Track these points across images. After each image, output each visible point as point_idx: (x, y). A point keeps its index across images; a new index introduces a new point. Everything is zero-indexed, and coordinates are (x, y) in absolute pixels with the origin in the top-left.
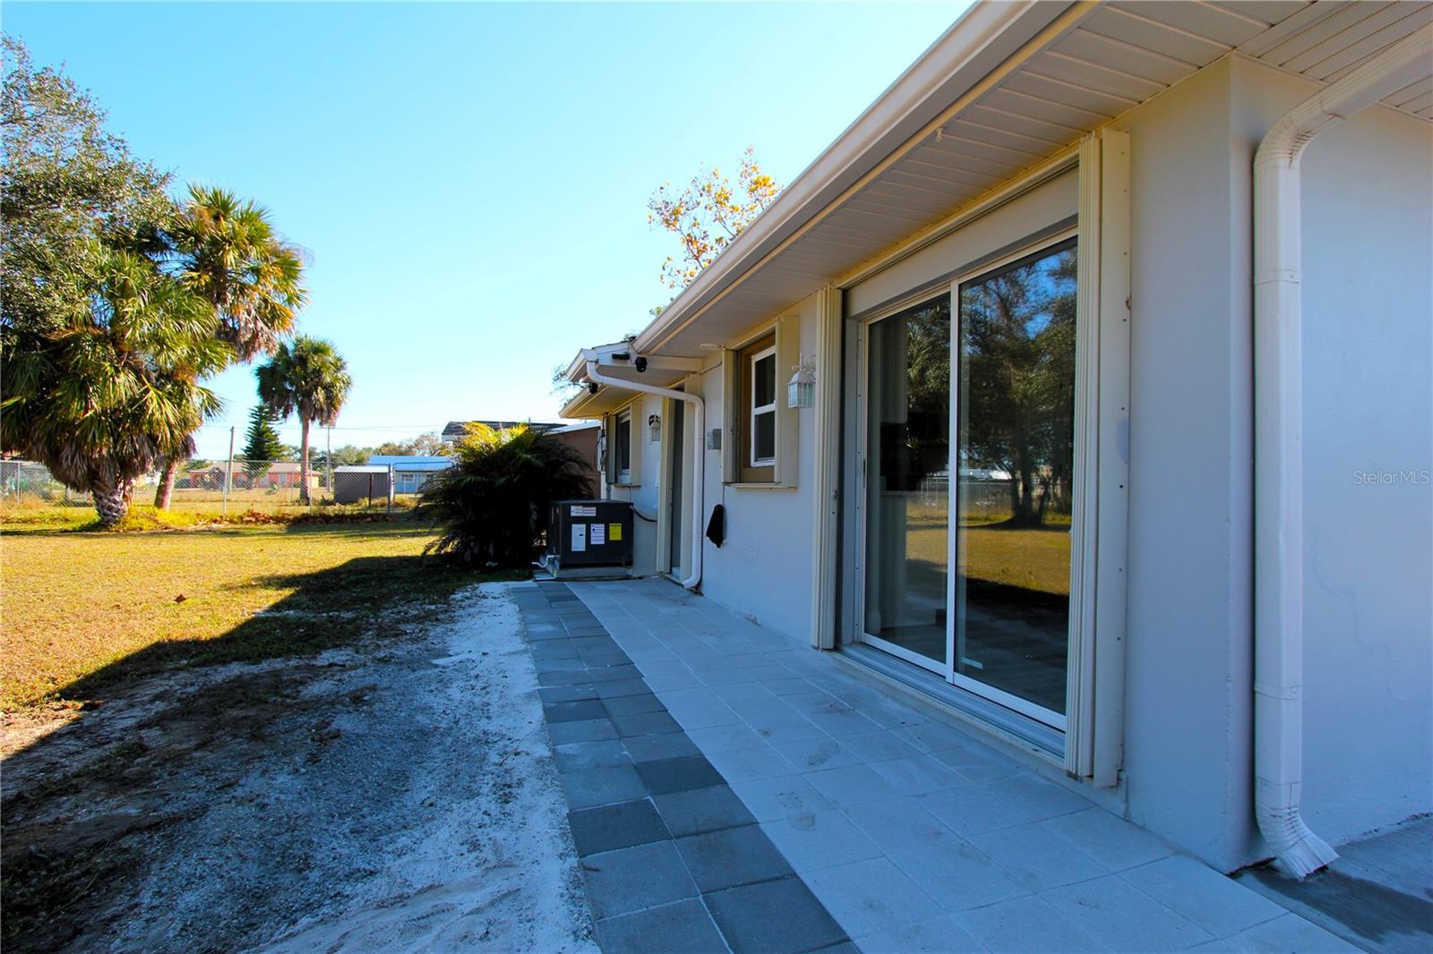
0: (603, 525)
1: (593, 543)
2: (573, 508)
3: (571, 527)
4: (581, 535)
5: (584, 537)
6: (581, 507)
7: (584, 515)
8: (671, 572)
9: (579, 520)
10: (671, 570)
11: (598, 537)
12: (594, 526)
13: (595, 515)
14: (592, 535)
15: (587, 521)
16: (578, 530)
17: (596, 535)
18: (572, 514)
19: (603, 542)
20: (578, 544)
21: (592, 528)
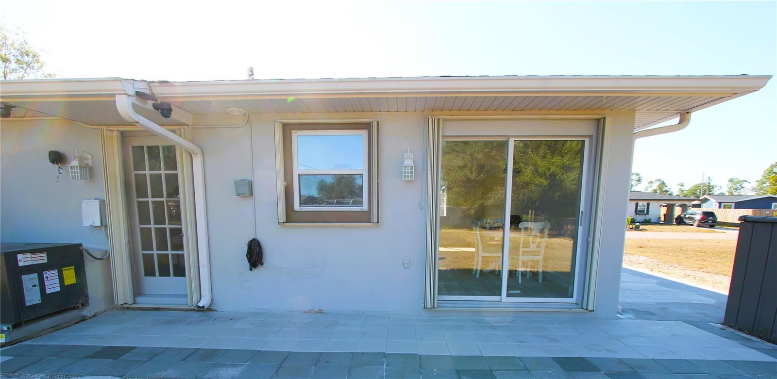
0: (56, 271)
1: (48, 292)
2: (20, 257)
3: (21, 278)
4: (35, 286)
5: (38, 288)
6: (29, 255)
7: (34, 263)
8: (135, 303)
9: (29, 269)
10: (134, 300)
11: (53, 285)
12: (46, 274)
13: (46, 261)
14: (46, 283)
15: (38, 269)
16: (29, 281)
17: (51, 282)
18: (21, 264)
19: (58, 289)
20: (32, 297)
21: (45, 276)
